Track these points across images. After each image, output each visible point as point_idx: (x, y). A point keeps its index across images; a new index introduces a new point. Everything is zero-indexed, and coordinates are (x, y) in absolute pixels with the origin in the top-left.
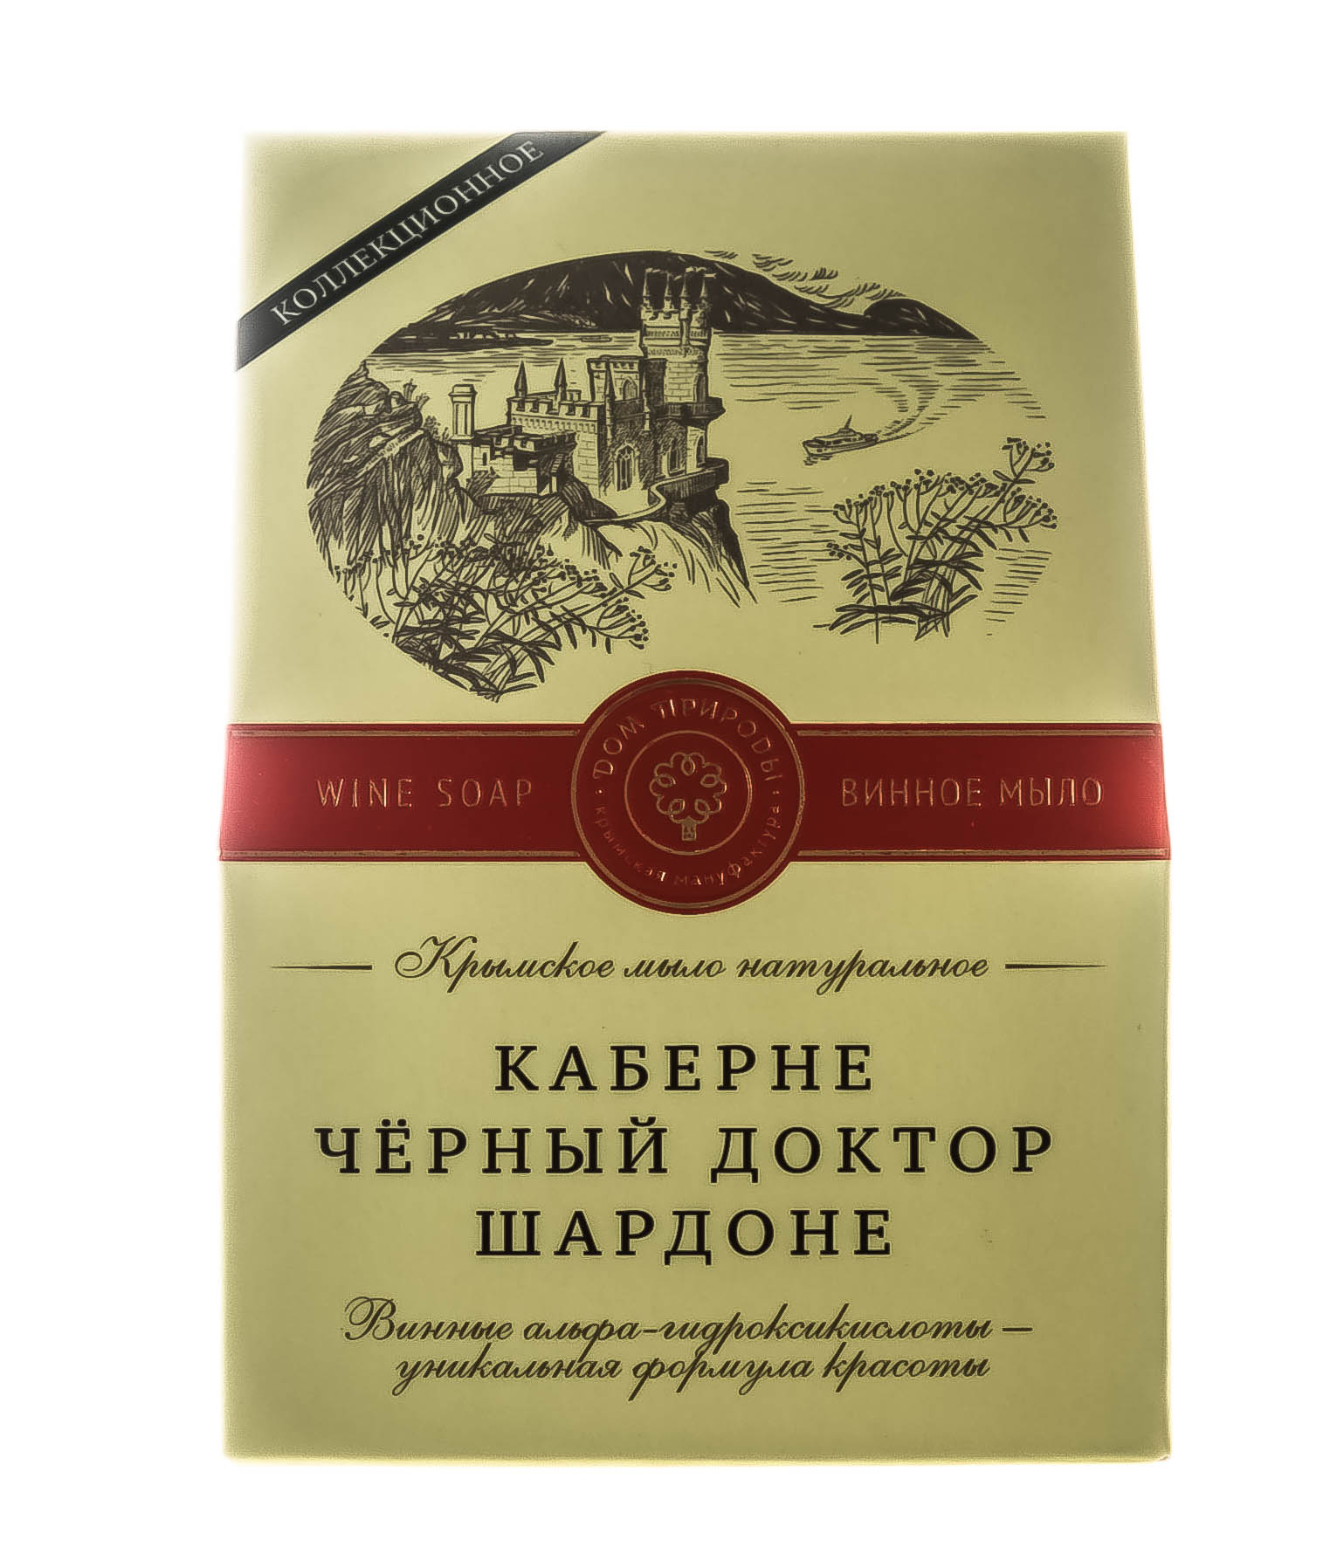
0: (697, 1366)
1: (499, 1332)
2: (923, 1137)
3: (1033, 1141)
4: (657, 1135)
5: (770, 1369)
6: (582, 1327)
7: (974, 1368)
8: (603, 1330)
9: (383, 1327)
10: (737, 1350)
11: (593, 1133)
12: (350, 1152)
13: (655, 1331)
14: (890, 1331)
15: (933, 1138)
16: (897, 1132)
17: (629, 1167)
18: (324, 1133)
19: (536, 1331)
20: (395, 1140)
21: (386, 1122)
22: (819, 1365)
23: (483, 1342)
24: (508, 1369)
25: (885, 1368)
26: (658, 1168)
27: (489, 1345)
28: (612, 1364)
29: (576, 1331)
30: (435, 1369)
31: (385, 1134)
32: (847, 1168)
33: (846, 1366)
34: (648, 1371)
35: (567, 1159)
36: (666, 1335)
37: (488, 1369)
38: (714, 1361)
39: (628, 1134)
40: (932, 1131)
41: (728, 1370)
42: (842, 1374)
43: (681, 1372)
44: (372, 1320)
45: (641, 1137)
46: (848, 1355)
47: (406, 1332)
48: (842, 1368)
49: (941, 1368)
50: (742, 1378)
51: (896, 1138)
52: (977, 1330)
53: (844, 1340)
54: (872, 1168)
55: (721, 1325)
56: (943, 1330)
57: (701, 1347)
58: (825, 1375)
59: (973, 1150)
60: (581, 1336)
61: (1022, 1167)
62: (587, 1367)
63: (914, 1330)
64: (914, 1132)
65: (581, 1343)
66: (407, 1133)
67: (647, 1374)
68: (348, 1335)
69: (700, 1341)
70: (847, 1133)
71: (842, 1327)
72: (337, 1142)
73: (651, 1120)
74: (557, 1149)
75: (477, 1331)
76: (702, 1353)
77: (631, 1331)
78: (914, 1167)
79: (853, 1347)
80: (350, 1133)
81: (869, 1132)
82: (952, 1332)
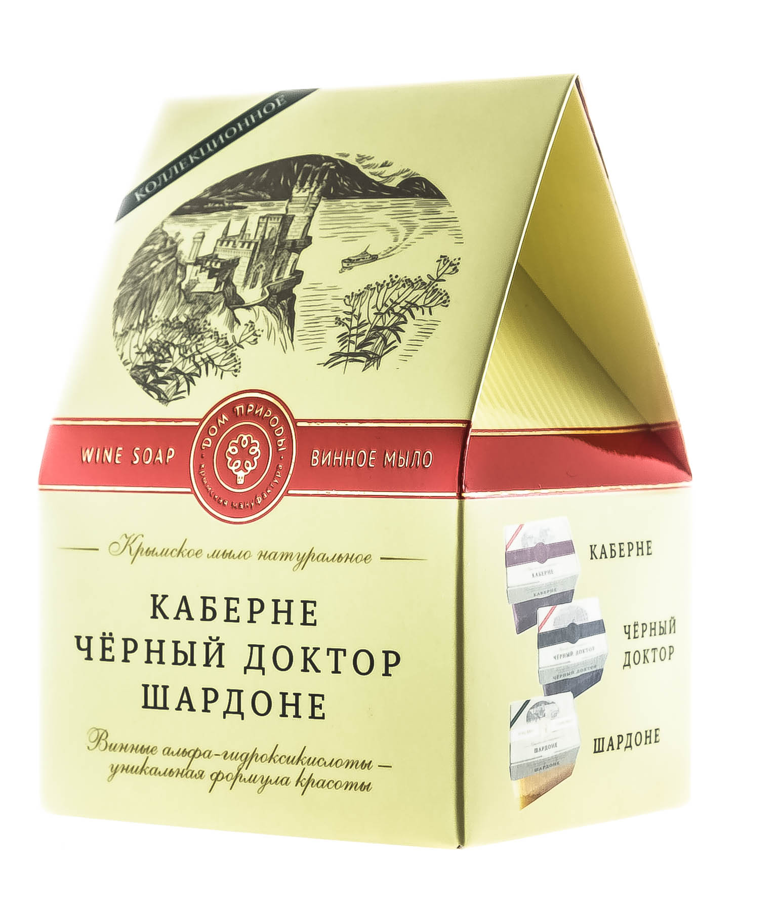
0: (238, 776)
1: (152, 751)
2: (341, 653)
3: (392, 659)
4: (220, 645)
5: (271, 781)
6: (187, 751)
7: (365, 787)
8: (195, 754)
9: (103, 743)
10: (256, 768)
11: (192, 644)
12: (88, 649)
13: (219, 755)
14: (325, 763)
15: (345, 655)
16: (329, 650)
17: (207, 664)
18: (78, 638)
19: (168, 752)
20: (108, 643)
21: (104, 634)
22: (293, 780)
23: (145, 755)
24: (156, 772)
25: (323, 784)
26: (220, 665)
27: (148, 758)
28: (201, 773)
29: (185, 753)
30: (125, 769)
31: (103, 639)
32: (305, 670)
33: (305, 781)
34: (217, 777)
35: (181, 658)
36: (225, 756)
37: (148, 771)
38: (246, 774)
39: (207, 645)
40: (344, 651)
41: (252, 779)
42: (304, 786)
43: (231, 779)
44: (99, 739)
45: (213, 647)
46: (306, 776)
47: (112, 747)
48: (304, 782)
49: (350, 786)
50: (259, 784)
51: (328, 654)
52: (366, 765)
53: (304, 766)
54: (317, 671)
55: (249, 754)
56: (350, 764)
57: (240, 765)
58: (296, 785)
59: (363, 662)
60: (187, 755)
61: (387, 674)
62: (190, 773)
63: (337, 763)
64: (336, 651)
65: (187, 759)
66: (113, 640)
67: (216, 779)
68: (88, 747)
69: (239, 762)
70: (305, 649)
71: (303, 759)
72: (84, 644)
73: (218, 638)
74: (176, 652)
75: (143, 750)
76: (241, 769)
77: (208, 754)
78: (336, 671)
79: (309, 770)
80: (89, 638)
81: (316, 649)
82: (354, 766)
